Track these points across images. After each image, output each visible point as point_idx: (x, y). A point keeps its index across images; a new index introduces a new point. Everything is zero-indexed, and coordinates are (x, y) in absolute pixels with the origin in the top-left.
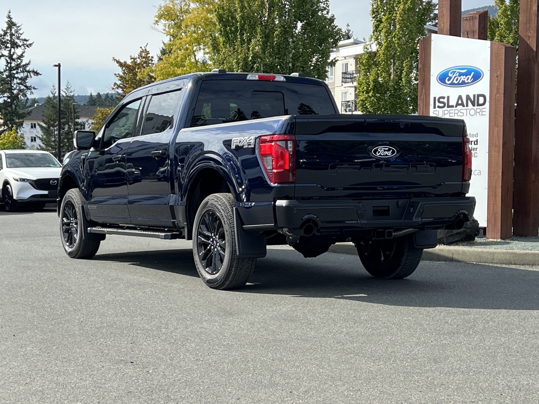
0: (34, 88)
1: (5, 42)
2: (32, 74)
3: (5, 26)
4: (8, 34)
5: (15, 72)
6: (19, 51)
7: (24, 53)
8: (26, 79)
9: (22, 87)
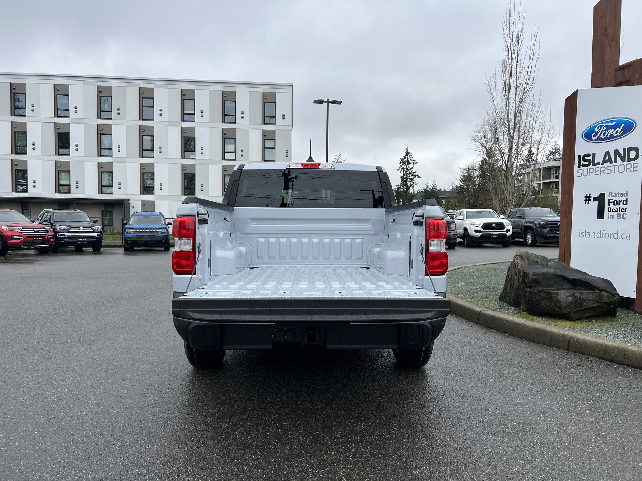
0: (417, 183)
1: (405, 162)
2: (416, 176)
3: (405, 154)
4: (406, 158)
5: (408, 176)
6: (411, 166)
7: (413, 166)
8: (414, 179)
9: (412, 183)
